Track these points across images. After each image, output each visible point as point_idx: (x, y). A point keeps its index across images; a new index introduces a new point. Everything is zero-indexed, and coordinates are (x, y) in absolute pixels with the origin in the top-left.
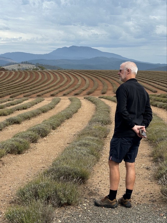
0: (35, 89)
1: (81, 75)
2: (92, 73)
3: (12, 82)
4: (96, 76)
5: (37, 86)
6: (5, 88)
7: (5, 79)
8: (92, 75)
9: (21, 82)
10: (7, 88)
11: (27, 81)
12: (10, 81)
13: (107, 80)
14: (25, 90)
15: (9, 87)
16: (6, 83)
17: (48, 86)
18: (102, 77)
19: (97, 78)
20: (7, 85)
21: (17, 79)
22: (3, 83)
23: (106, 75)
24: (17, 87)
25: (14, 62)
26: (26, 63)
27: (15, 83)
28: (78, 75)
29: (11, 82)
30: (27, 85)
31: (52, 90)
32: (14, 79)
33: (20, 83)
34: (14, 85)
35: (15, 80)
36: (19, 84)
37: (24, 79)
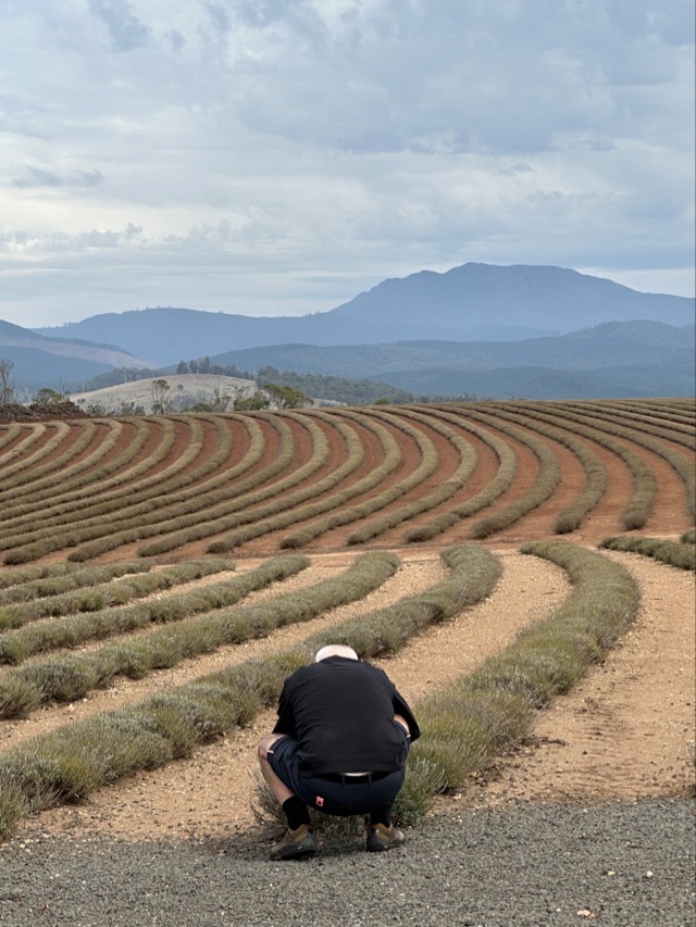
0: (208, 516)
1: (481, 431)
2: (548, 417)
3: (99, 478)
4: (561, 434)
5: (226, 498)
6: (57, 514)
7: (62, 466)
8: (543, 427)
9: (146, 481)
10: (66, 512)
11: (179, 472)
12: (93, 473)
13: (619, 455)
14: (156, 522)
15: (79, 508)
16: (66, 485)
17: (284, 499)
18: (595, 441)
19: (568, 447)
20: (72, 494)
21: (130, 463)
22: (52, 486)
23: (621, 429)
24: (118, 508)
25: (139, 364)
26: (204, 368)
27: (113, 486)
28: (468, 431)
29: (92, 481)
30: (173, 496)
31: (300, 516)
32: (109, 465)
33: (136, 485)
34: (104, 495)
35: (118, 469)
36: (136, 491)
37: (167, 459)
